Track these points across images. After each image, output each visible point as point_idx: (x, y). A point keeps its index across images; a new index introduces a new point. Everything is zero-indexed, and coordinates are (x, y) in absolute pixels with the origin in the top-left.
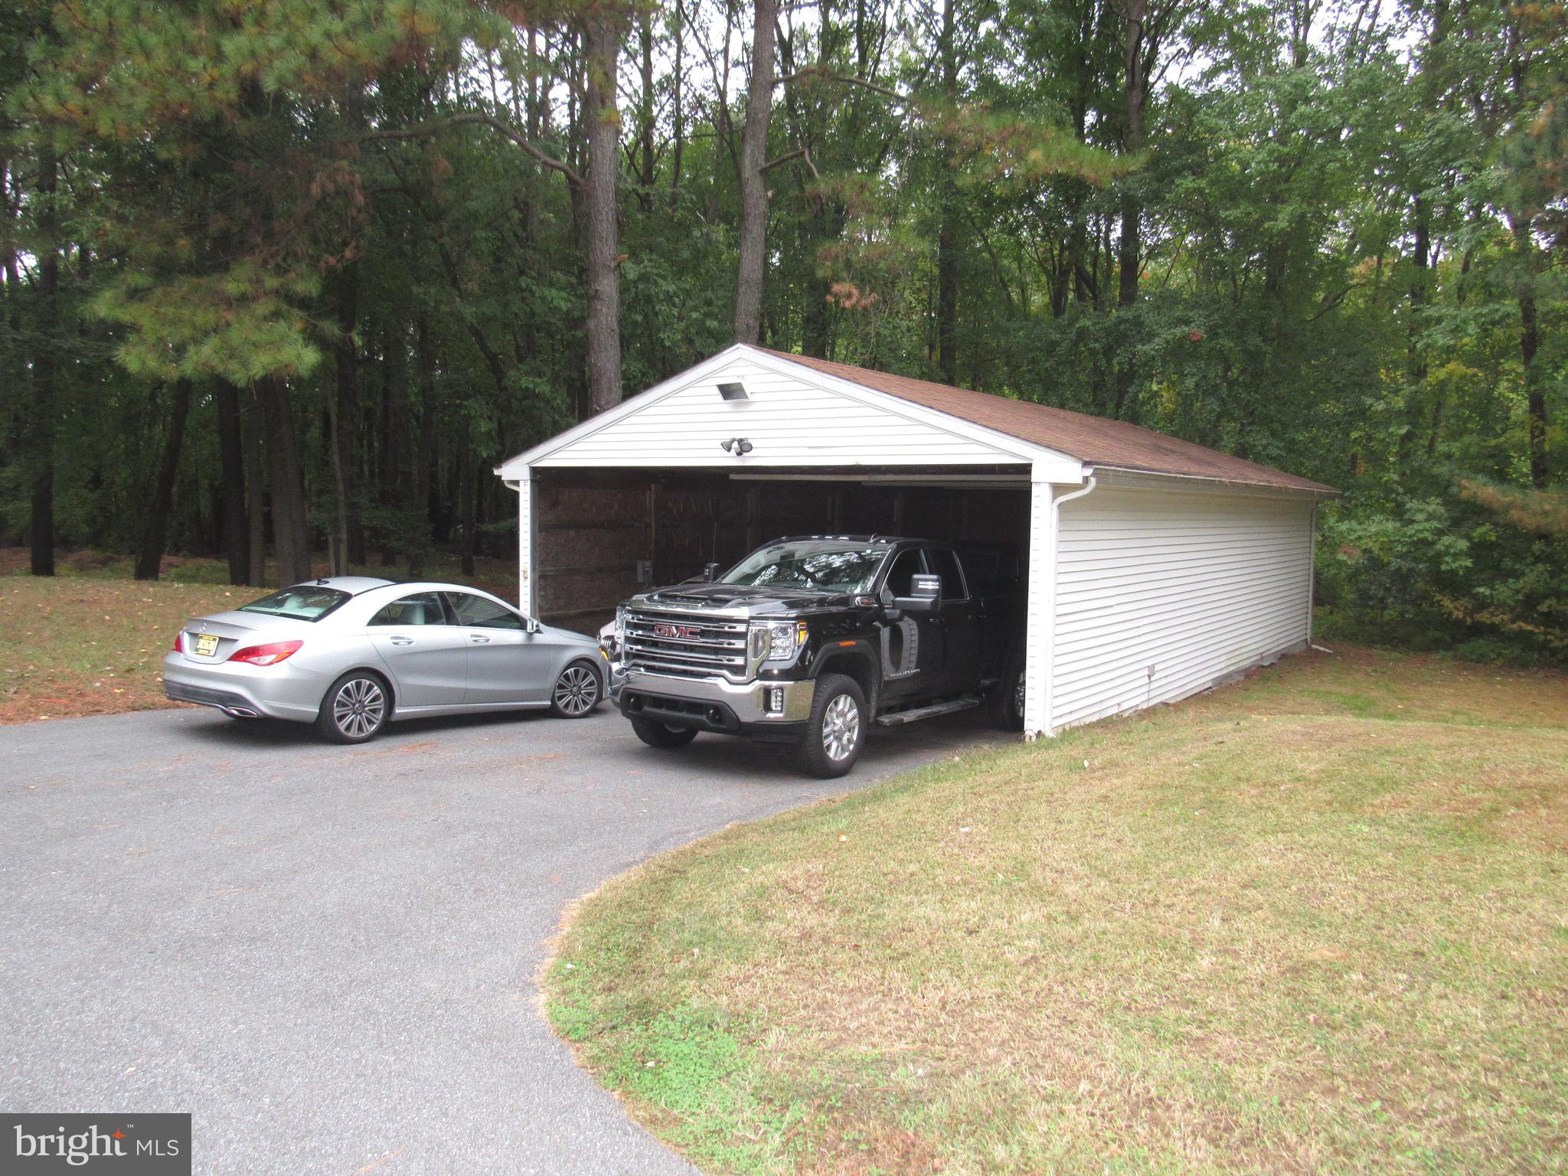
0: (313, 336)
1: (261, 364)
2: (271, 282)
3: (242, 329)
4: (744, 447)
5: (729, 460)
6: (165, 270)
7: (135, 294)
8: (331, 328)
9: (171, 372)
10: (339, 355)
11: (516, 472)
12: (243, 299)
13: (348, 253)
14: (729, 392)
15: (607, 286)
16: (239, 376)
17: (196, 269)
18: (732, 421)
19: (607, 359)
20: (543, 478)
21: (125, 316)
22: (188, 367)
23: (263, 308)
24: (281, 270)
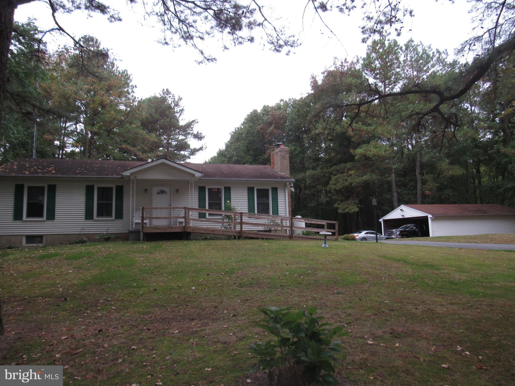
0: (358, 207)
1: (353, 211)
2: (353, 201)
3: (351, 207)
4: (403, 216)
5: (402, 217)
6: (342, 201)
7: (339, 204)
8: (359, 206)
9: (343, 212)
10: (360, 208)
11: (381, 220)
12: (350, 204)
13: (361, 197)
14: (401, 210)
15: (395, 194)
16: (350, 212)
17: (345, 200)
18: (402, 213)
19: (396, 203)
20: (384, 221)
21: (338, 206)
22: (346, 211)
23: (352, 204)
24: (354, 200)
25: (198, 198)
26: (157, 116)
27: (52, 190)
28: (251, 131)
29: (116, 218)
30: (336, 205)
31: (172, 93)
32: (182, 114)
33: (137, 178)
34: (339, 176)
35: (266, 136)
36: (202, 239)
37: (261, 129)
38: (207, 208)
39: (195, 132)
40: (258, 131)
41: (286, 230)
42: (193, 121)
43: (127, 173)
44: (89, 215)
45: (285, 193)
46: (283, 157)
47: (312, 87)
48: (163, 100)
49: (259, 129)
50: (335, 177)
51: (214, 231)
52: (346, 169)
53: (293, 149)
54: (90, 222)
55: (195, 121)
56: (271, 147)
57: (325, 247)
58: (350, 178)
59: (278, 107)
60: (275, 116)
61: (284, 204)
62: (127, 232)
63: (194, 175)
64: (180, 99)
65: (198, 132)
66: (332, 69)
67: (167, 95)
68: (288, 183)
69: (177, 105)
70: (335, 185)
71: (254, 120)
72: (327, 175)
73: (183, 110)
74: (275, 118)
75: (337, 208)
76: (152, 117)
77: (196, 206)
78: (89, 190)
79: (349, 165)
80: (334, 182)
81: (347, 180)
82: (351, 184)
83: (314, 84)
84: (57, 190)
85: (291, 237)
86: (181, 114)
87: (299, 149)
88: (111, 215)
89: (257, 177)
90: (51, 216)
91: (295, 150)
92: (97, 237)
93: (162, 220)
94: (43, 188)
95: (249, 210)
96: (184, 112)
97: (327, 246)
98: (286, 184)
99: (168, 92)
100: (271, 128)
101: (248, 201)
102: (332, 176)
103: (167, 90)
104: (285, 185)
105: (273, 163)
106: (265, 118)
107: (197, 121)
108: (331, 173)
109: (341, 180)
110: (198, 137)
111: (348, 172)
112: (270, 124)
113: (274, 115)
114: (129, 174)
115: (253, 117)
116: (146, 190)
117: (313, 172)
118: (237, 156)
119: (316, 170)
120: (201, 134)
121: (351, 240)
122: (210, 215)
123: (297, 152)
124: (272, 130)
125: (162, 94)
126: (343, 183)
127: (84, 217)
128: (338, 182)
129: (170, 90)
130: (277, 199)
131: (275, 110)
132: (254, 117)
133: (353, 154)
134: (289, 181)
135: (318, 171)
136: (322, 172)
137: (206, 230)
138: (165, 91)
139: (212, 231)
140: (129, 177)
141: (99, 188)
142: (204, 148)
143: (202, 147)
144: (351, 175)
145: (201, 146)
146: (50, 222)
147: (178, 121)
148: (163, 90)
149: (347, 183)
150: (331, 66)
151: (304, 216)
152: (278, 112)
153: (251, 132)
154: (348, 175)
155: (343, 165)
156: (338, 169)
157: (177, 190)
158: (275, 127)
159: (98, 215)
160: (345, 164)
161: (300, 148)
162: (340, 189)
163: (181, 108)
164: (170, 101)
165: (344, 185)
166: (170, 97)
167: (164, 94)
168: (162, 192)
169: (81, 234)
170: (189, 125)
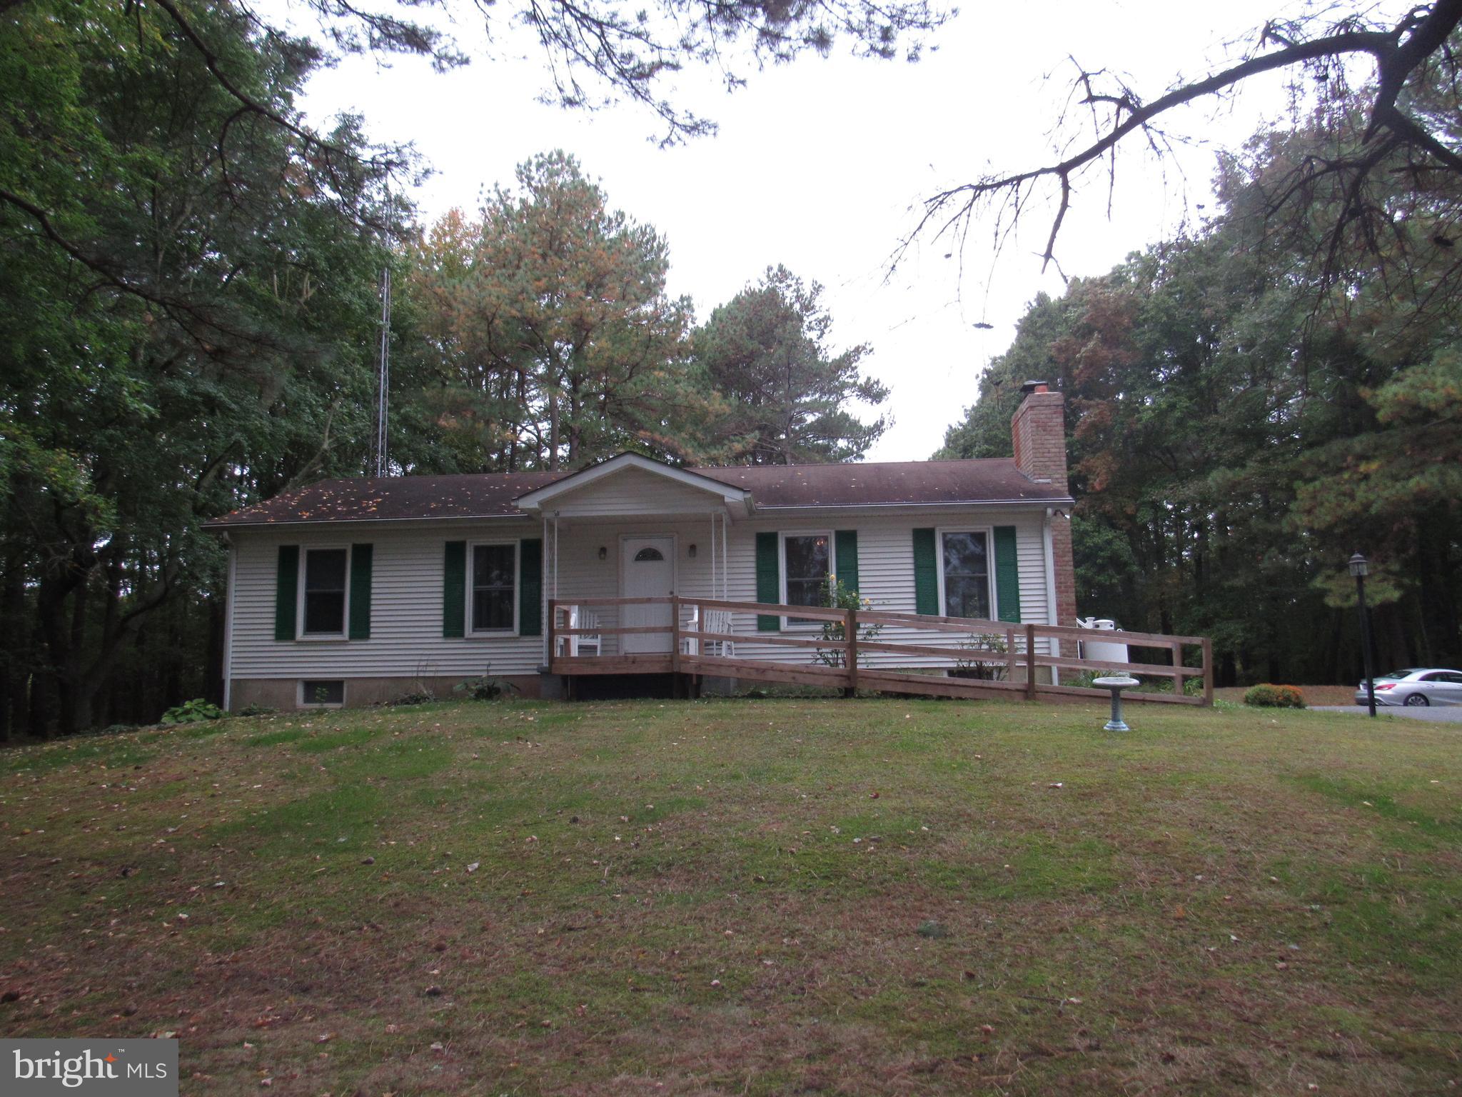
0: (1398, 586)
1: (1379, 599)
2: (1383, 567)
16: (1370, 605)
22: (1352, 602)
24: (1385, 562)
25: (754, 570)
26: (752, 345)
27: (364, 556)
28: (1030, 361)
29: (525, 631)
30: (1318, 583)
31: (796, 274)
32: (826, 331)
33: (562, 515)
34: (1323, 484)
35: (1076, 372)
36: (743, 697)
37: (1060, 350)
38: (783, 600)
39: (862, 381)
40: (1051, 359)
41: (1050, 668)
42: (858, 350)
43: (531, 503)
44: (453, 627)
45: (1043, 543)
46: (1042, 427)
47: (1221, 195)
48: (771, 298)
49: (1053, 352)
50: (1310, 487)
51: (764, 671)
52: (1349, 459)
53: (1164, 406)
54: (454, 644)
55: (864, 348)
56: (1092, 402)
57: (1114, 730)
58: (1363, 486)
59: (1118, 277)
60: (1104, 306)
61: (1041, 580)
62: (535, 673)
63: (723, 497)
64: (817, 289)
65: (869, 379)
66: (1285, 126)
67: (781, 282)
68: (1050, 511)
69: (808, 307)
70: (1309, 512)
71: (1040, 327)
72: (1282, 481)
73: (827, 318)
74: (1103, 309)
75: (1323, 593)
76: (738, 348)
77: (749, 593)
78: (454, 555)
79: (1361, 442)
80: (1307, 504)
81: (1352, 496)
82: (1367, 506)
83: (1225, 186)
84: (374, 557)
85: (1029, 693)
86: (823, 333)
87: (1184, 403)
88: (508, 625)
89: (950, 496)
90: (361, 630)
91: (1172, 407)
92: (458, 687)
93: (652, 636)
94: (342, 553)
95: (918, 604)
96: (833, 326)
97: (1123, 726)
98: (1045, 513)
99: (783, 274)
100: (1091, 345)
101: (916, 575)
102: (1298, 484)
103: (781, 268)
104: (1040, 520)
105: (1018, 450)
106: (1072, 314)
107: (868, 348)
108: (1296, 475)
109: (1331, 497)
110: (872, 393)
111: (1357, 466)
112: (1085, 332)
113: (1098, 301)
114: (536, 506)
115: (1035, 318)
116: (603, 550)
117: (1230, 474)
118: (986, 441)
119: (1243, 466)
120: (877, 382)
121: (1280, 705)
122: (792, 620)
123: (1178, 414)
124: (1094, 351)
125: (765, 280)
126: (1339, 505)
127: (441, 629)
128: (1322, 504)
129: (788, 267)
130: (1016, 567)
131: (1106, 286)
132: (1039, 316)
133: (1370, 402)
134: (1051, 505)
135: (1248, 470)
136: (1265, 474)
137: (738, 669)
138: (775, 270)
139: (757, 670)
140: (538, 512)
141: (478, 550)
142: (886, 422)
143: (882, 423)
144: (1366, 477)
145: (879, 419)
146: (358, 645)
147: (815, 352)
148: (770, 269)
149: (1350, 506)
150: (1281, 118)
151: (1128, 622)
152: (1111, 294)
153: (1027, 366)
154: (1355, 477)
155: (1337, 446)
156: (1323, 458)
157: (693, 548)
158: (1104, 341)
159: (478, 625)
160: (1348, 442)
161: (1191, 398)
162: (1331, 527)
163: (820, 315)
164: (789, 296)
165: (1340, 512)
166: (789, 286)
167: (771, 280)
168: (649, 555)
169: (417, 678)
170: (847, 361)
